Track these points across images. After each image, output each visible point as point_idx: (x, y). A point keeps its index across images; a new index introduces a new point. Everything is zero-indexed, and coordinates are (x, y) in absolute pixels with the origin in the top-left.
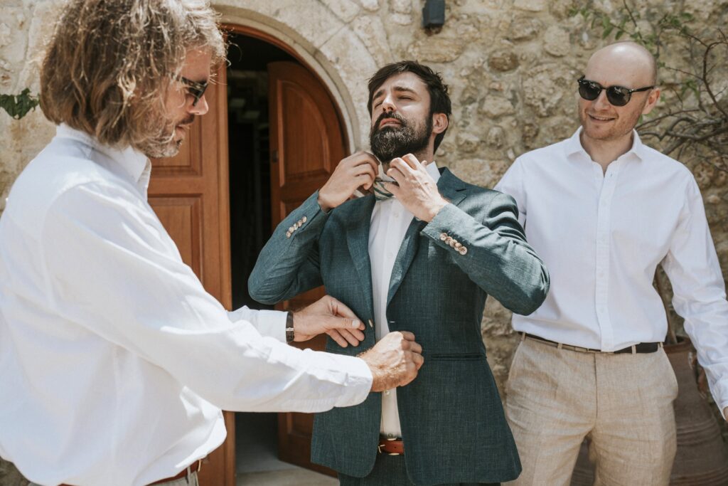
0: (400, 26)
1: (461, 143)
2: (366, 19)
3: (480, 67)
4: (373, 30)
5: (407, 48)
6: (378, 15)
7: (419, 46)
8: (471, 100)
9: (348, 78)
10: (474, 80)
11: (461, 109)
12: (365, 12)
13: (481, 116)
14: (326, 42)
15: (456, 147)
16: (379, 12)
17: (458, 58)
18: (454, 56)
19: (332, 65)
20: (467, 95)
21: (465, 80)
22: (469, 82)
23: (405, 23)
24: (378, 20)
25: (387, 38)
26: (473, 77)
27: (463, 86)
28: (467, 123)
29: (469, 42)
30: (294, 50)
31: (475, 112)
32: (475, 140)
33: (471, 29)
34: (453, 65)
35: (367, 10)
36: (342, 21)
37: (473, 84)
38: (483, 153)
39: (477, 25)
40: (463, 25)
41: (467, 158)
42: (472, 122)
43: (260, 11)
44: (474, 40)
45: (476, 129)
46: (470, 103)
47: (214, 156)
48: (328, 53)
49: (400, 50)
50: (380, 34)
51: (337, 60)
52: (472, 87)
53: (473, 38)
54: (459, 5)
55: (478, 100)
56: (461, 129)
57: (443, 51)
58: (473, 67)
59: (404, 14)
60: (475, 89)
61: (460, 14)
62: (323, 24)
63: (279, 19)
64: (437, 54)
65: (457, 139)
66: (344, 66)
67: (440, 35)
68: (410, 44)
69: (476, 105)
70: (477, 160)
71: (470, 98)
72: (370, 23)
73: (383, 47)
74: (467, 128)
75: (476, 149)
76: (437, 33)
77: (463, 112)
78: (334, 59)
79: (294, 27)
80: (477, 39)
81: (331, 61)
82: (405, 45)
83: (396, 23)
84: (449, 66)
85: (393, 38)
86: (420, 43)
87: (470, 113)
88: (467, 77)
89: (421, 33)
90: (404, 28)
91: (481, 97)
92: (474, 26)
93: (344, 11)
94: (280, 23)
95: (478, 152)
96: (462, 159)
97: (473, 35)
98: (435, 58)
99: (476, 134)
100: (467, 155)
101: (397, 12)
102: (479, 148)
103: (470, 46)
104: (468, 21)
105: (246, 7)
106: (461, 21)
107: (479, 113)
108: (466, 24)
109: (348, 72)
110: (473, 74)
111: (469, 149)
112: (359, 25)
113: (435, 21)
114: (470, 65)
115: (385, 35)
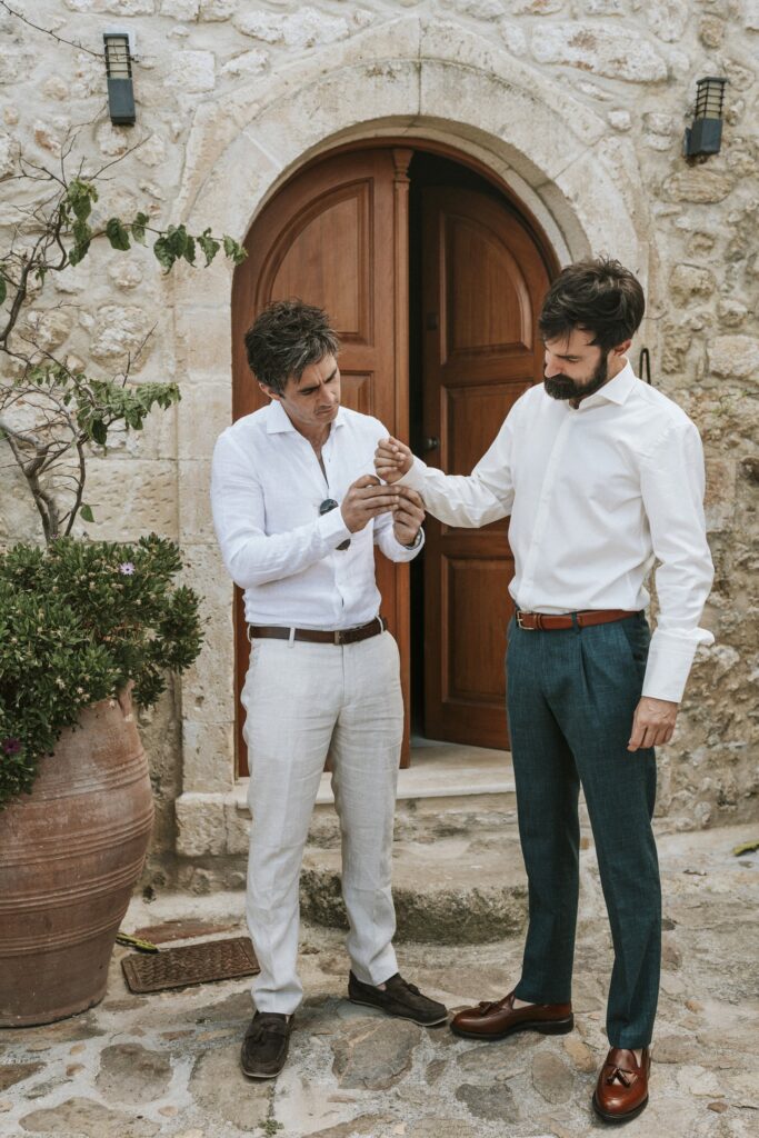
0: (655, 153)
1: (723, 314)
2: (615, 141)
3: (752, 211)
4: (622, 157)
5: (663, 183)
6: (630, 136)
7: (678, 180)
8: (738, 257)
9: (588, 222)
10: (744, 228)
11: (725, 267)
12: (613, 131)
13: (750, 278)
14: (563, 172)
15: (717, 318)
16: (630, 132)
17: (726, 197)
18: (721, 195)
19: (568, 203)
20: (734, 249)
21: (733, 229)
22: (738, 230)
23: (663, 149)
24: (628, 141)
25: (639, 168)
26: (743, 224)
27: (730, 237)
28: (732, 287)
29: (741, 177)
30: (502, 178)
31: (742, 272)
32: (740, 309)
33: (745, 158)
34: (720, 207)
35: (616, 128)
36: (582, 142)
37: (742, 234)
38: (749, 328)
39: (753, 153)
40: (736, 153)
41: (728, 334)
42: (737, 285)
43: (481, 127)
44: (749, 173)
45: (743, 295)
46: (738, 260)
47: (389, 320)
48: (565, 187)
49: (654, 185)
50: (630, 162)
51: (576, 196)
52: (741, 238)
53: (747, 171)
54: (732, 125)
55: (747, 256)
56: (724, 294)
57: (707, 188)
58: (745, 211)
59: (663, 135)
60: (745, 241)
61: (733, 137)
62: (560, 146)
63: (505, 138)
64: (700, 192)
65: (719, 308)
66: (585, 205)
67: (705, 166)
68: (667, 177)
69: (744, 263)
70: (741, 337)
71: (737, 253)
72: (618, 147)
73: (633, 181)
74: (732, 294)
75: (741, 322)
76: (702, 162)
77: (727, 272)
78: (571, 196)
79: (523, 150)
80: (752, 172)
81: (568, 198)
82: (660, 179)
83: (651, 148)
84: (713, 208)
85: (647, 167)
86: (679, 175)
87: (736, 274)
88: (736, 224)
89: (682, 164)
90: (660, 154)
91: (752, 253)
92: (750, 154)
93: (586, 129)
94: (504, 143)
95: (742, 327)
96: (722, 335)
97: (747, 167)
98: (698, 197)
99: (742, 302)
100: (729, 330)
101: (654, 133)
102: (745, 322)
103: (742, 182)
104: (742, 147)
105: (464, 121)
106: (734, 147)
107: (747, 273)
108: (739, 151)
109: (588, 214)
110: (744, 220)
111: (732, 322)
112: (603, 149)
113: (707, 148)
114: (741, 207)
115: (637, 163)
